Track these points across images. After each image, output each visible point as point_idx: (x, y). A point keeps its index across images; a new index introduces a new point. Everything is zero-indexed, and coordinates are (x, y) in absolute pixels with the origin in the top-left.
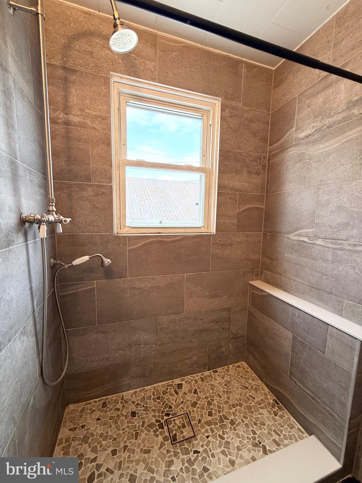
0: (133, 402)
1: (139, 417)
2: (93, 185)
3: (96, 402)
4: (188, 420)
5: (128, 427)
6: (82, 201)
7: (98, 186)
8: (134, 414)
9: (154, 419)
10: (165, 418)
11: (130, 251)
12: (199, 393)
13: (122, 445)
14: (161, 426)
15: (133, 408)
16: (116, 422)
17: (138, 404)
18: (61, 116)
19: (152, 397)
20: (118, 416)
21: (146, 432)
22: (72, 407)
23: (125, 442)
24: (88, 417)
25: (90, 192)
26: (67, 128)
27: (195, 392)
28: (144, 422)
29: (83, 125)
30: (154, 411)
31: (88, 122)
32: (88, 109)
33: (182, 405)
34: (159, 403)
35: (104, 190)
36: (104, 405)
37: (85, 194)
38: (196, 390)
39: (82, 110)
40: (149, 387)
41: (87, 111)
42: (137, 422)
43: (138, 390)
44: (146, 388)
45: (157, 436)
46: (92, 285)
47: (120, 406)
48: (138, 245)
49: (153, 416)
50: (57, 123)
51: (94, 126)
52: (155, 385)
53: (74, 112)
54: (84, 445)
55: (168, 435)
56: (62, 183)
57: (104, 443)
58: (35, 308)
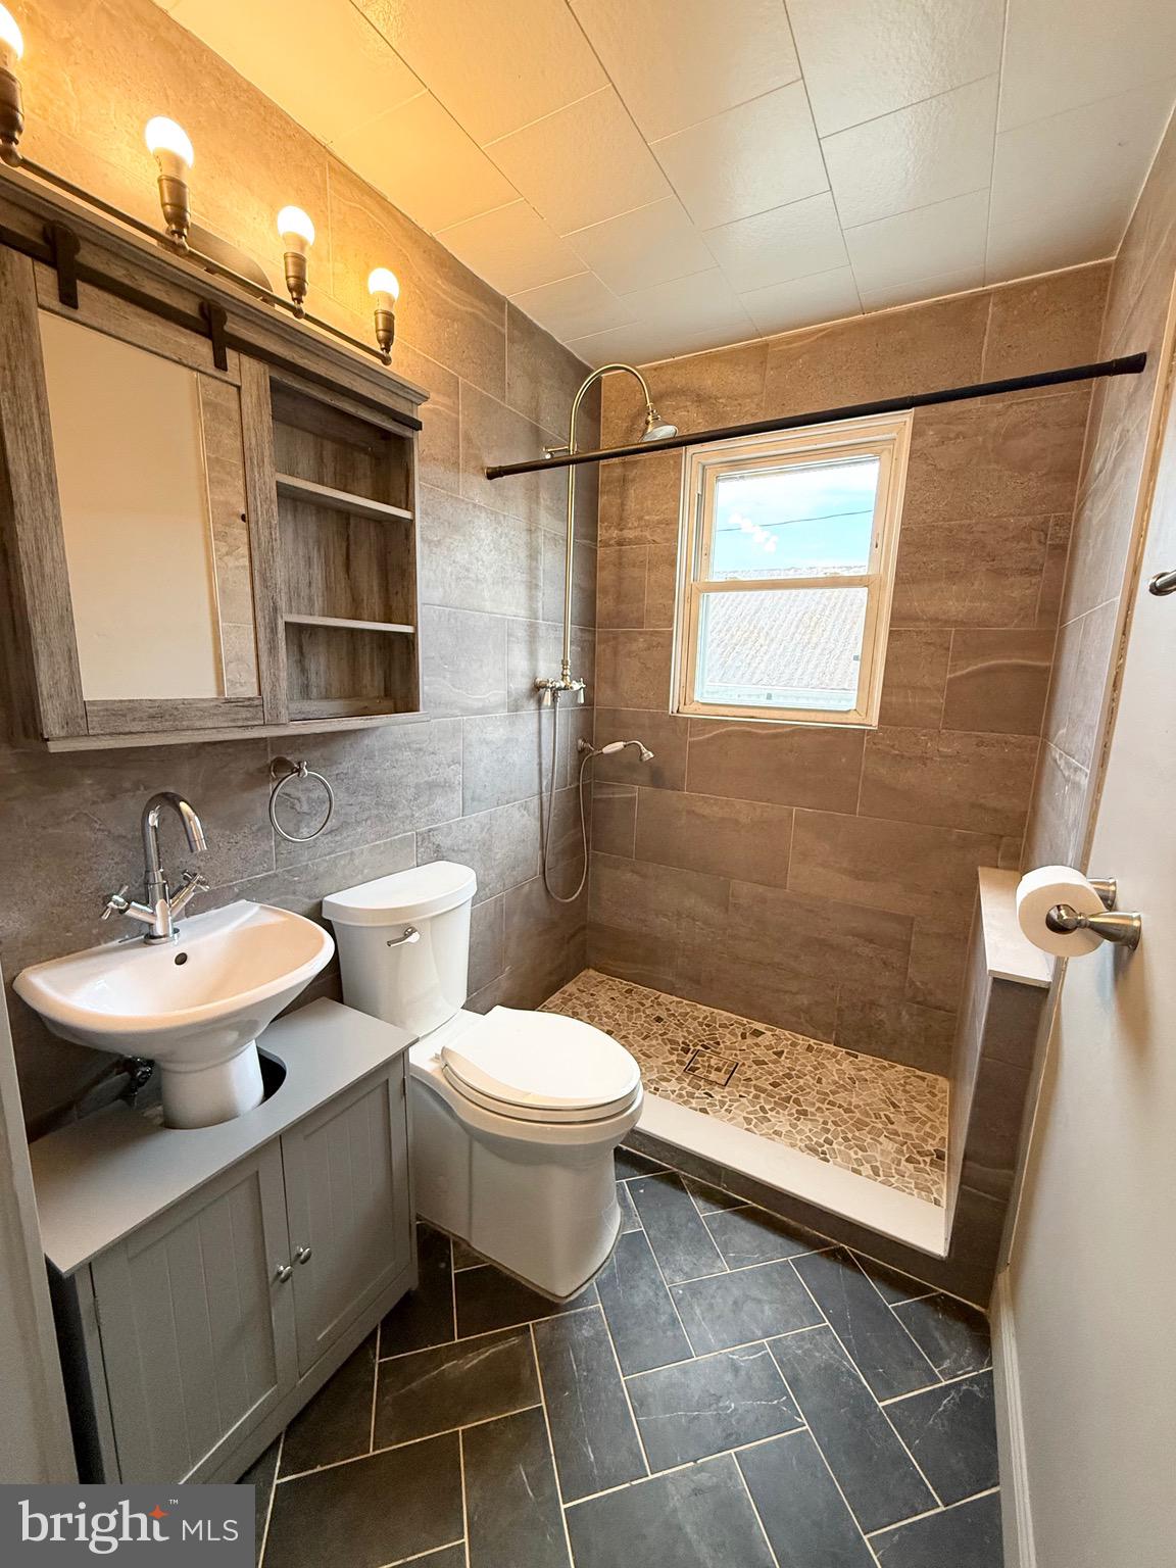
0: (668, 1010)
1: (663, 1025)
2: (646, 633)
3: (621, 983)
4: (732, 1069)
5: (642, 1025)
6: (630, 657)
7: (653, 633)
8: (659, 1019)
9: (683, 1039)
10: (699, 1048)
11: (692, 745)
12: (783, 1058)
13: (623, 1033)
14: (686, 1051)
15: (664, 1015)
16: (632, 1013)
17: (673, 1015)
18: (614, 536)
19: (700, 1020)
20: (638, 1010)
21: (660, 1041)
22: (592, 972)
23: (629, 1034)
24: (603, 991)
25: (641, 643)
26: (620, 550)
27: (779, 1054)
28: (665, 1033)
29: (639, 541)
30: (689, 1033)
31: (647, 534)
32: (649, 514)
33: (738, 1052)
34: (704, 1030)
35: (661, 640)
36: (629, 991)
37: (634, 647)
38: (782, 1052)
39: (640, 518)
40: (705, 1008)
41: (647, 518)
42: (656, 1028)
43: (685, 1002)
44: (699, 1006)
45: (672, 1054)
46: (631, 793)
47: (648, 1003)
48: (707, 736)
49: (684, 1037)
50: (610, 545)
51: (655, 538)
52: (716, 1011)
53: (630, 525)
54: (584, 1009)
55: (688, 1062)
56: (608, 632)
57: (605, 1020)
58: (544, 789)
